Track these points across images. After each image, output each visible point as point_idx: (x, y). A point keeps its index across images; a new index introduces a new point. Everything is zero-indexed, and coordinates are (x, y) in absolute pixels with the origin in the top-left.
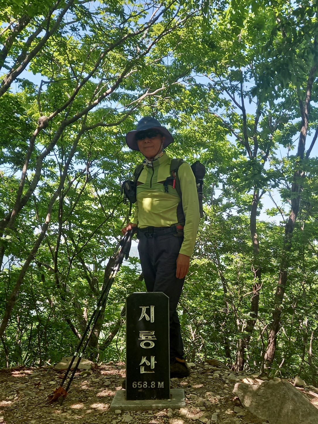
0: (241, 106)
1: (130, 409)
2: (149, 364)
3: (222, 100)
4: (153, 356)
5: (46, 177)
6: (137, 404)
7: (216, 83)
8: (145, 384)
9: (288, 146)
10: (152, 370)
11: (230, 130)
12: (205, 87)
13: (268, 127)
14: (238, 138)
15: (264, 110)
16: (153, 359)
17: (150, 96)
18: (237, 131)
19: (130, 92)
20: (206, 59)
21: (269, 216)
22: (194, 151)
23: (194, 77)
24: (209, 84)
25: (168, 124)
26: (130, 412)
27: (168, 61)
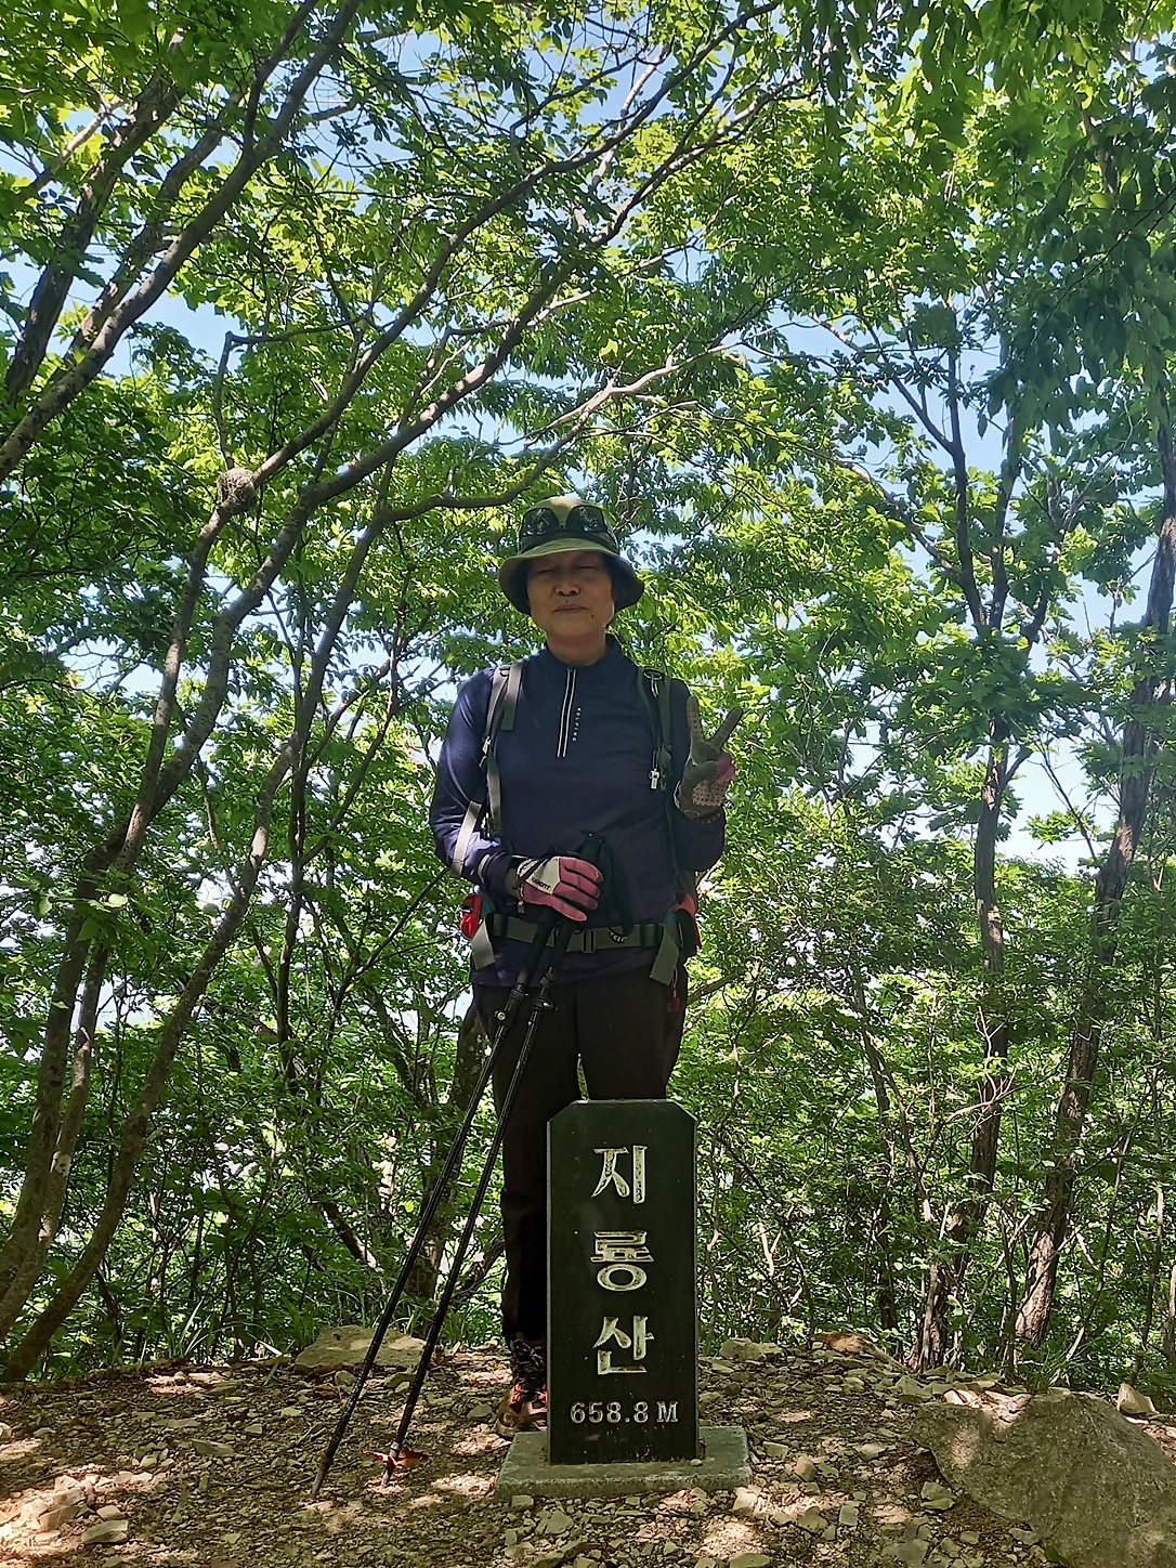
0: (950, 439)
1: (563, 1493)
2: (629, 1344)
3: (883, 417)
4: (642, 1315)
5: (243, 693)
6: (585, 1476)
7: (862, 355)
8: (615, 1413)
9: (1113, 590)
10: (637, 1364)
11: (910, 530)
12: (823, 368)
13: (1047, 519)
14: (938, 557)
15: (1032, 455)
16: (640, 1326)
17: (618, 399)
18: (933, 530)
19: (545, 382)
20: (826, 262)
21: (1038, 842)
22: (778, 604)
23: (780, 331)
24: (837, 353)
25: (683, 504)
26: (564, 1503)
27: (688, 267)
